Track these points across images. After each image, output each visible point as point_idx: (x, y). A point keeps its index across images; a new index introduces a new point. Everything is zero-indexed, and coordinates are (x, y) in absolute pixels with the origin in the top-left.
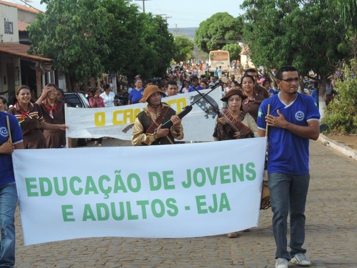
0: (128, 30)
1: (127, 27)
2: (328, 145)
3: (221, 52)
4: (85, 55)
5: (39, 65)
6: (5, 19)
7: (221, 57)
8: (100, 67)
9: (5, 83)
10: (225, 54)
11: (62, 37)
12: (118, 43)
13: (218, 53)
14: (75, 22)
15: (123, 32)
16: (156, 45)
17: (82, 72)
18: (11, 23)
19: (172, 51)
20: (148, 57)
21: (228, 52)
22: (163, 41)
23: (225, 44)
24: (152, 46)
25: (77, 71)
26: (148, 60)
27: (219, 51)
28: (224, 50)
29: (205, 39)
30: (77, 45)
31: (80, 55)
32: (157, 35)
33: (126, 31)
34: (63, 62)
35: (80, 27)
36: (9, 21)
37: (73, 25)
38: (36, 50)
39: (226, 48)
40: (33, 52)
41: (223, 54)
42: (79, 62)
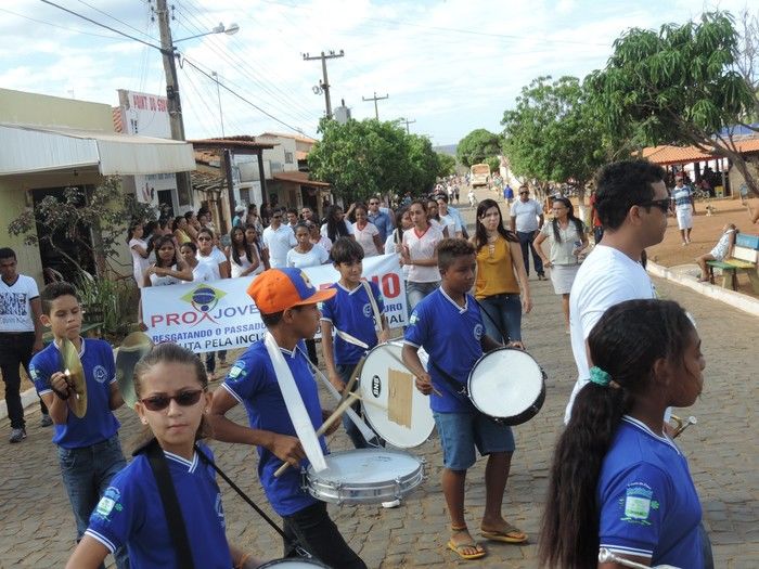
0: (397, 152)
1: (396, 149)
4: (361, 178)
6: (285, 150)
7: (482, 171)
8: (374, 187)
10: (486, 167)
11: (338, 163)
12: (389, 164)
13: (479, 167)
14: (349, 148)
16: (422, 163)
18: (291, 154)
19: (437, 168)
23: (485, 158)
27: (480, 164)
29: (466, 155)
34: (341, 186)
35: (354, 152)
36: (289, 152)
37: (347, 151)
38: (315, 176)
39: (486, 162)
40: (312, 178)
42: (356, 184)
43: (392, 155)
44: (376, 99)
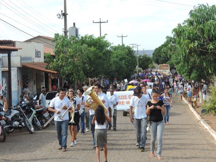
0: (104, 55)
1: (103, 54)
2: (200, 122)
3: (165, 65)
4: (76, 70)
5: (50, 75)
6: (36, 50)
7: (165, 68)
8: (83, 76)
9: (35, 84)
10: (168, 66)
11: (63, 61)
12: (98, 62)
13: (164, 66)
14: (70, 53)
15: (101, 56)
16: (125, 62)
17: (73, 79)
18: (40, 52)
19: (135, 65)
20: (120, 69)
21: (169, 65)
22: (130, 60)
23: (168, 60)
24: (123, 63)
25: (71, 78)
26: (120, 70)
27: (164, 64)
28: (168, 64)
29: (158, 58)
30: (71, 65)
31: (72, 70)
32: (126, 56)
33: (102, 56)
34: (63, 74)
35: (72, 55)
36: (38, 51)
37: (69, 54)
38: (49, 67)
39: (168, 63)
40: (48, 68)
41: (166, 66)
42: (72, 74)
43: (100, 58)
44: (100, 22)
